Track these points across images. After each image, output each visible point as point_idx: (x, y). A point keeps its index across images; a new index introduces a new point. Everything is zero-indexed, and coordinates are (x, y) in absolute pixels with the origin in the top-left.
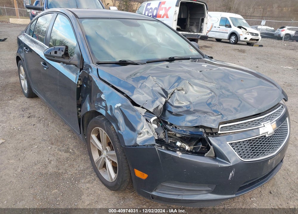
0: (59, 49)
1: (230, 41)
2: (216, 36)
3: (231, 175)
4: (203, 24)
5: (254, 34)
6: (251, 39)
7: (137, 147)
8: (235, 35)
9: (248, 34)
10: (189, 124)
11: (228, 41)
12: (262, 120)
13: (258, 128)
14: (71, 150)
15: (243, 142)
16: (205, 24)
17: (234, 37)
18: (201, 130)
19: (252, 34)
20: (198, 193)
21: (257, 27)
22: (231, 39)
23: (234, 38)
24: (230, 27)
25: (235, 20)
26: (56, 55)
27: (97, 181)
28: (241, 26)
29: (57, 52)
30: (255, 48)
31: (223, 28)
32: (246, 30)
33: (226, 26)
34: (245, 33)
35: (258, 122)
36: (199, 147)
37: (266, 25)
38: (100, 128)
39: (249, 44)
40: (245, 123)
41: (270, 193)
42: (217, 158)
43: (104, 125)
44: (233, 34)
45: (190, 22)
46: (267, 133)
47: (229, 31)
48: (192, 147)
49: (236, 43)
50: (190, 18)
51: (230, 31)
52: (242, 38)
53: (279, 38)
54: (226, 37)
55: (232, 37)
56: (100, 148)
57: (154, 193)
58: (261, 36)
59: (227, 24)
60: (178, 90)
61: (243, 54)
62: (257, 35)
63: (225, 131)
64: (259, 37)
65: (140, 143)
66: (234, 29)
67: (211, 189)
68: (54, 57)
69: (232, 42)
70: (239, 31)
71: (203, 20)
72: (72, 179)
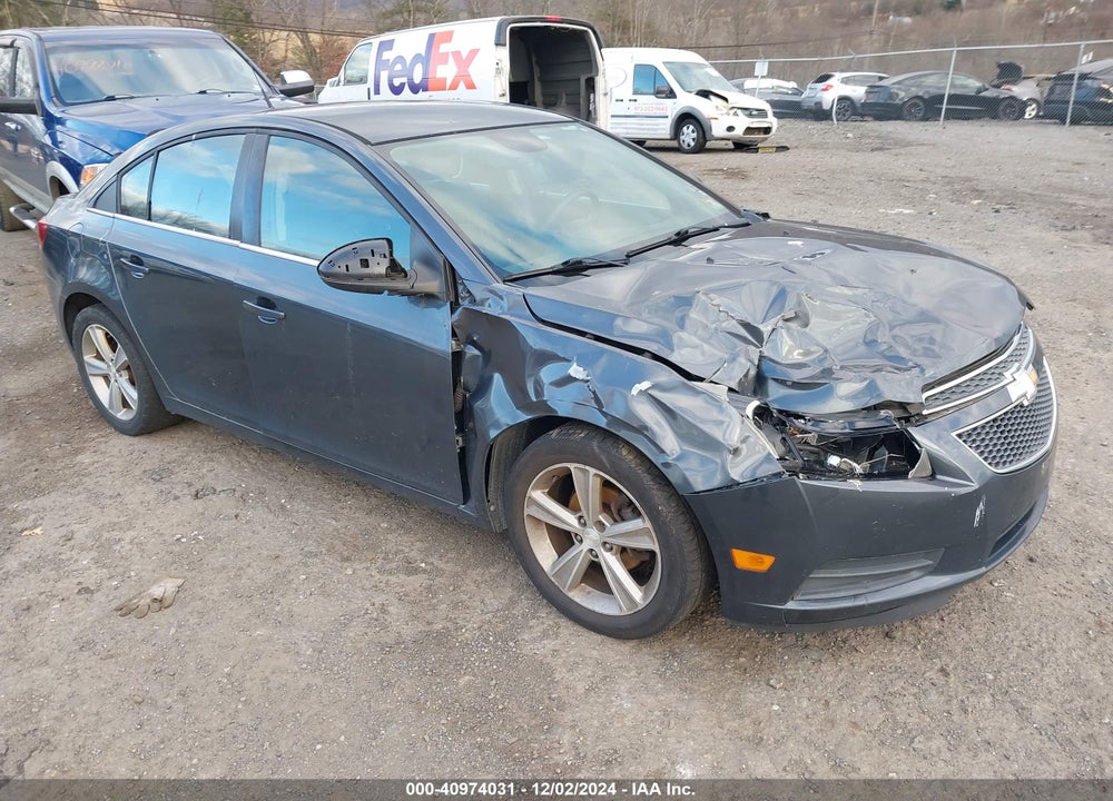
0: (372, 251)
1: (679, 143)
2: (629, 131)
3: (978, 513)
4: (592, 96)
5: (755, 113)
6: (749, 130)
7: (736, 488)
8: (692, 120)
9: (735, 114)
10: (848, 406)
11: (674, 144)
12: (1005, 365)
13: (1003, 387)
14: (423, 565)
15: (983, 427)
16: (602, 97)
17: (691, 127)
18: (883, 413)
19: (747, 112)
20: (902, 581)
21: (743, 84)
22: (682, 138)
23: (693, 131)
24: (671, 94)
25: (680, 70)
26: (366, 271)
27: (567, 629)
28: (705, 89)
29: (367, 260)
30: (767, 156)
31: (649, 102)
32: (725, 99)
33: (658, 93)
34: (725, 111)
35: (997, 371)
36: (881, 462)
37: (770, 75)
38: (572, 466)
39: (740, 146)
40: (972, 379)
41: (1031, 560)
42: (938, 477)
43: (597, 451)
44: (686, 118)
45: (544, 95)
46: (1025, 395)
47: (669, 110)
48: (866, 464)
49: (700, 147)
50: (543, 81)
51: (672, 108)
52: (718, 130)
53: (819, 114)
54: (664, 132)
55: (685, 128)
56: (571, 526)
57: (790, 605)
58: (775, 114)
59: (659, 85)
60: (787, 320)
61: (744, 185)
62: (762, 113)
63: (935, 407)
64: (771, 121)
65: (742, 476)
66: (686, 101)
67: (931, 562)
68: (361, 278)
69: (689, 145)
70: (705, 108)
71: (591, 85)
72: (491, 638)
